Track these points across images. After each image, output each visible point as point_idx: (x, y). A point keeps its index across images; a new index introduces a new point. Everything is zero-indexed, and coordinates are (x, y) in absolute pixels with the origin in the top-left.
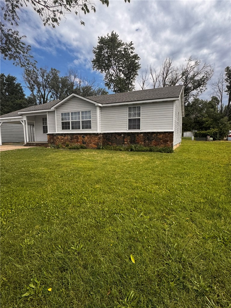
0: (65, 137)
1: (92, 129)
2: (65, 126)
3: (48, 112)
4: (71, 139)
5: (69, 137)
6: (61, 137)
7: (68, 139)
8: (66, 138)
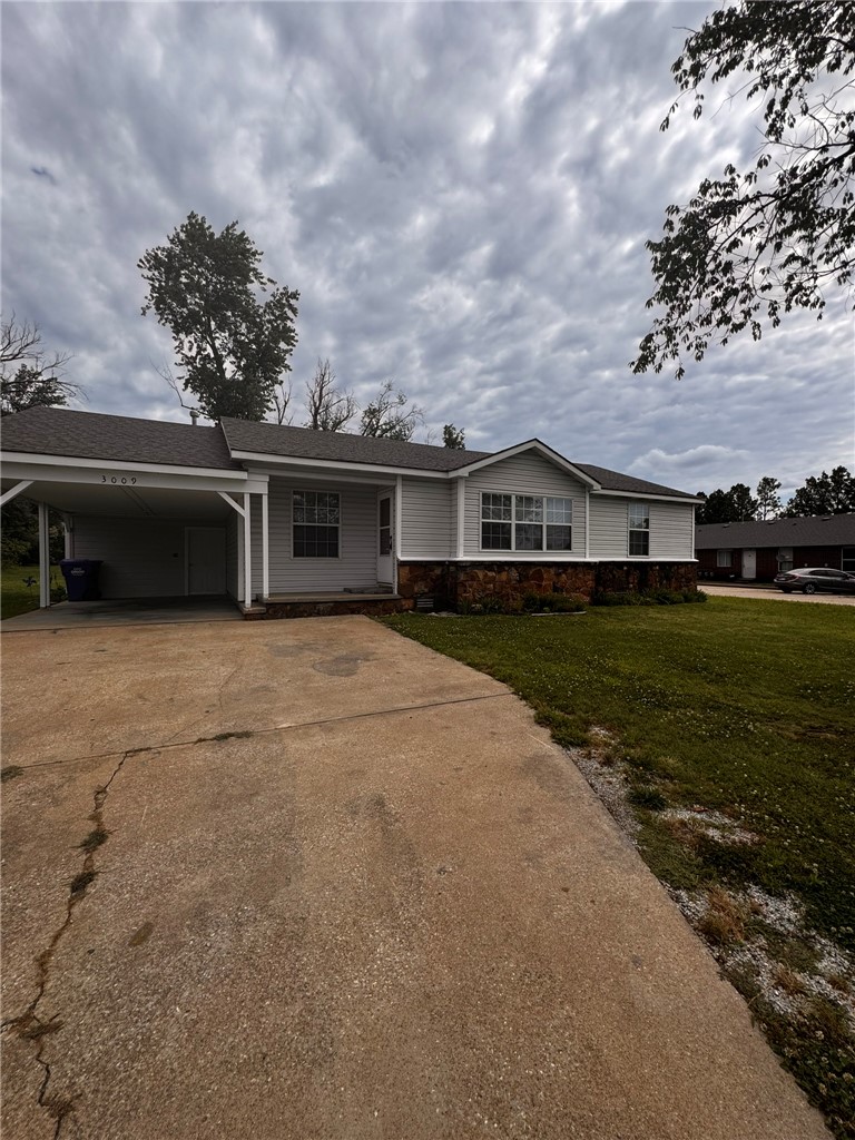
0: (499, 572)
1: (573, 550)
2: (494, 536)
3: (405, 478)
4: (520, 581)
5: (514, 574)
6: (486, 575)
7: (509, 580)
8: (504, 576)
